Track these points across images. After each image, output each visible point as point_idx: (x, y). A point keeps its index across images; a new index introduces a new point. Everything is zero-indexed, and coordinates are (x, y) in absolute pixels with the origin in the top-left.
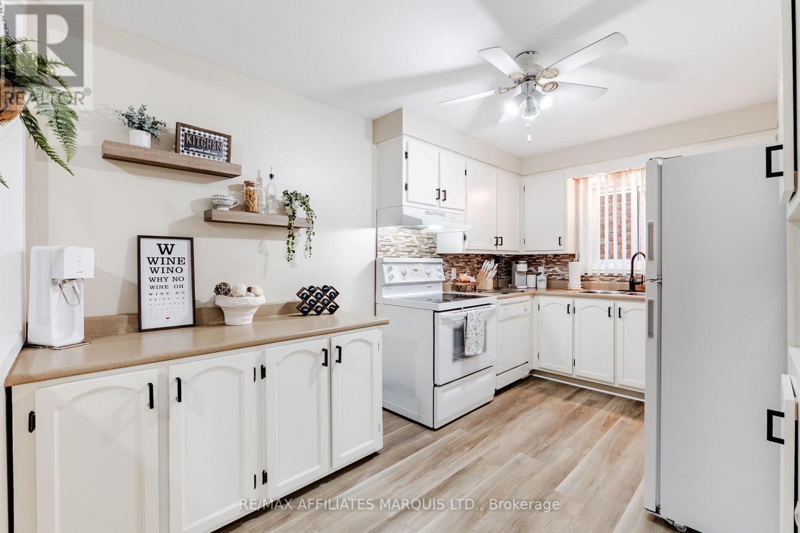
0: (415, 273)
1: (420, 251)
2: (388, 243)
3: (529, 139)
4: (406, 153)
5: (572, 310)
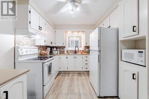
0: (30, 51)
1: (31, 44)
2: (20, 41)
3: (73, 17)
4: (30, 11)
5: (67, 58)
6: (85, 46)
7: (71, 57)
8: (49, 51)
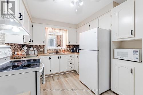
5: (50, 58)
6: (67, 46)
7: (55, 57)
8: (26, 51)
